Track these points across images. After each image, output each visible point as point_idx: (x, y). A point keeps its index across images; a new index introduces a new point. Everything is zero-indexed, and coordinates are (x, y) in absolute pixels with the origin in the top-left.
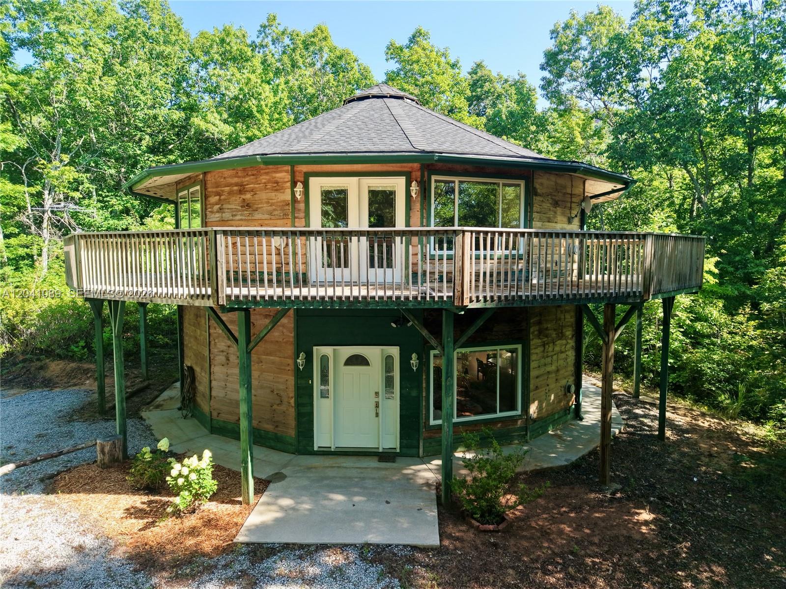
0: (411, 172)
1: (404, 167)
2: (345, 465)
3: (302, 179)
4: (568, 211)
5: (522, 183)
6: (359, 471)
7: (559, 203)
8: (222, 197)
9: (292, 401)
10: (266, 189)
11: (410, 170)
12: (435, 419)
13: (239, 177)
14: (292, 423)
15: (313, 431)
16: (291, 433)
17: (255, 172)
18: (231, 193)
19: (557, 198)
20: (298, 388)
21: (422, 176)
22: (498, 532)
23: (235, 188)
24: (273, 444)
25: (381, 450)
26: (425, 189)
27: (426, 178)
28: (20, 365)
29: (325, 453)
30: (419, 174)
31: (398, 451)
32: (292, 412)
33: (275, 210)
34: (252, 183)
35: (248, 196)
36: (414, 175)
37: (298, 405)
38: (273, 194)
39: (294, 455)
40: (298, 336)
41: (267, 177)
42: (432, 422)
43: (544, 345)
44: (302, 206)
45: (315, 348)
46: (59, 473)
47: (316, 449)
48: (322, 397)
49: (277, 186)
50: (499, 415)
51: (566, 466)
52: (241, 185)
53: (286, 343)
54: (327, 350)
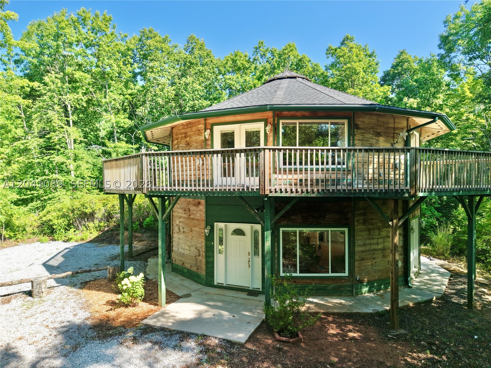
0: (267, 119)
1: (264, 116)
2: (226, 294)
3: (210, 127)
4: (392, 140)
5: (346, 122)
6: (232, 298)
7: (381, 134)
8: (179, 140)
9: (204, 254)
10: (195, 134)
11: (267, 118)
12: (284, 272)
13: (185, 129)
14: (204, 267)
15: (213, 272)
16: (203, 273)
17: (191, 126)
18: (182, 138)
19: (379, 131)
20: (207, 246)
21: (274, 120)
22: (289, 342)
23: (184, 135)
24: (196, 279)
25: (251, 289)
26: (276, 128)
27: (276, 122)
28: (110, 232)
29: (220, 287)
30: (272, 119)
31: (261, 290)
32: (204, 260)
33: (198, 145)
34: (190, 132)
35: (188, 139)
36: (269, 120)
37: (207, 257)
38: (197, 137)
39: (204, 286)
40: (207, 216)
41: (196, 128)
42: (282, 274)
43: (369, 230)
44: (209, 142)
45: (215, 223)
46: (90, 281)
47: (215, 284)
48: (219, 253)
49: (199, 132)
50: (330, 274)
51: (371, 313)
52: (186, 133)
53: (202, 220)
54: (221, 225)
